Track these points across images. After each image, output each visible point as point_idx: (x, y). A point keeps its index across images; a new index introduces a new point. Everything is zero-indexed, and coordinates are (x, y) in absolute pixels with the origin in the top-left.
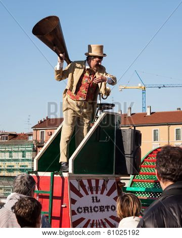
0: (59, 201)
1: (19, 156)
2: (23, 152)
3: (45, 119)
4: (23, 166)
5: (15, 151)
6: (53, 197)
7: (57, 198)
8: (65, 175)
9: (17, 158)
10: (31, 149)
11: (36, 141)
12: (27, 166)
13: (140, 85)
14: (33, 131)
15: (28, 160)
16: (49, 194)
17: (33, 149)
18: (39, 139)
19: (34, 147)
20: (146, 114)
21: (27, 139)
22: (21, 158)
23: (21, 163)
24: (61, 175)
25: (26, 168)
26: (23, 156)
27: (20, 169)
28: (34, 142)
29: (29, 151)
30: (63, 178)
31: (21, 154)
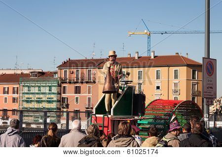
0: (107, 128)
1: (47, 90)
2: (50, 87)
3: (68, 60)
4: (49, 98)
5: (43, 86)
6: (104, 127)
7: (106, 127)
8: (109, 116)
9: (44, 92)
10: (57, 84)
11: (60, 78)
12: (53, 98)
13: (146, 31)
14: (58, 70)
15: (54, 93)
16: (102, 125)
17: (58, 84)
18: (63, 76)
19: (58, 83)
20: (151, 57)
21: (53, 76)
22: (48, 91)
23: (48, 96)
24: (108, 116)
25: (52, 100)
26: (50, 90)
27: (47, 101)
28: (59, 79)
29: (54, 86)
30: (108, 118)
31: (48, 88)
